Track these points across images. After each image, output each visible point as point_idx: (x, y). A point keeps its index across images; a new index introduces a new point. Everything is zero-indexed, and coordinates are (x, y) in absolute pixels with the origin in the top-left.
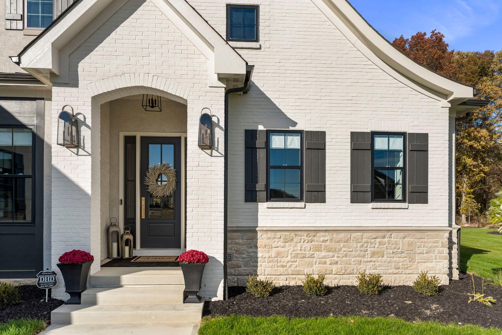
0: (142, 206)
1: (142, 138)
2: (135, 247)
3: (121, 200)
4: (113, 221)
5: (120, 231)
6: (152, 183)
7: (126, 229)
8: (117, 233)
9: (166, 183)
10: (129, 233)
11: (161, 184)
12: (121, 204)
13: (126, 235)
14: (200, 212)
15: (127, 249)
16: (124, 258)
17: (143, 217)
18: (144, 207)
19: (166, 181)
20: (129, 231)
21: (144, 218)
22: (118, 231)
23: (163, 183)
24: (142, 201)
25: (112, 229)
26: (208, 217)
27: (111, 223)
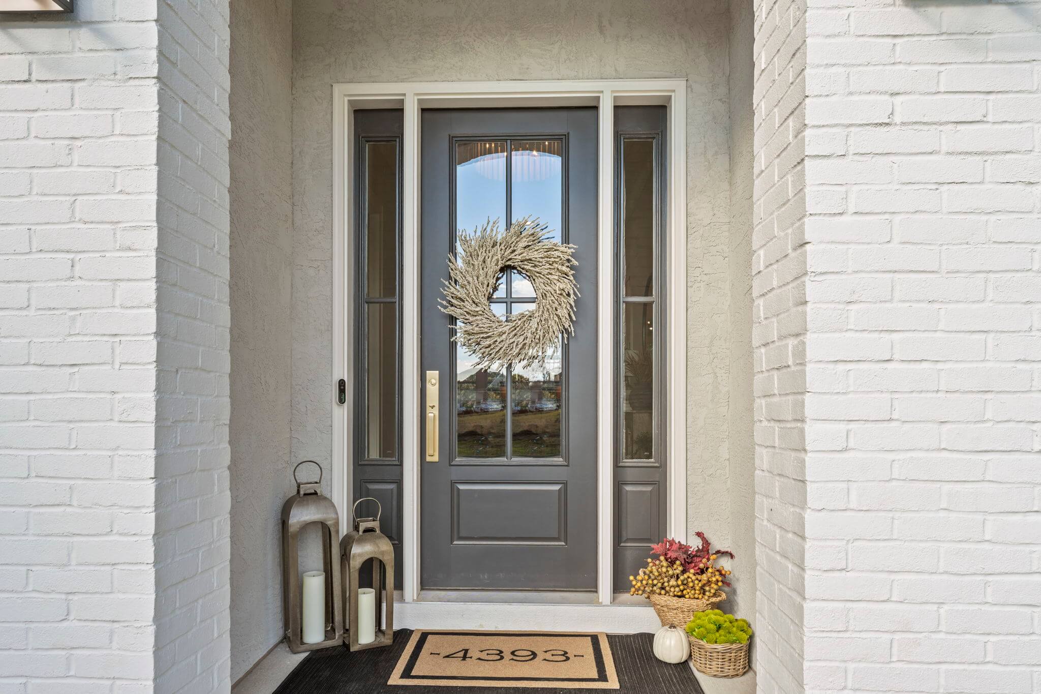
0: (428, 410)
1: (428, 112)
2: (399, 585)
3: (342, 383)
4: (307, 475)
5: (337, 523)
6: (474, 308)
7: (361, 512)
8: (326, 531)
9: (532, 307)
10: (378, 531)
11: (509, 311)
12: (342, 401)
13: (361, 541)
14: (902, 456)
15: (366, 599)
16: (353, 649)
17: (433, 455)
18: (436, 411)
19: (532, 301)
20: (375, 524)
21: (436, 458)
22: (329, 523)
23: (518, 309)
24: (428, 386)
25: (301, 516)
26: (959, 487)
27: (299, 486)
